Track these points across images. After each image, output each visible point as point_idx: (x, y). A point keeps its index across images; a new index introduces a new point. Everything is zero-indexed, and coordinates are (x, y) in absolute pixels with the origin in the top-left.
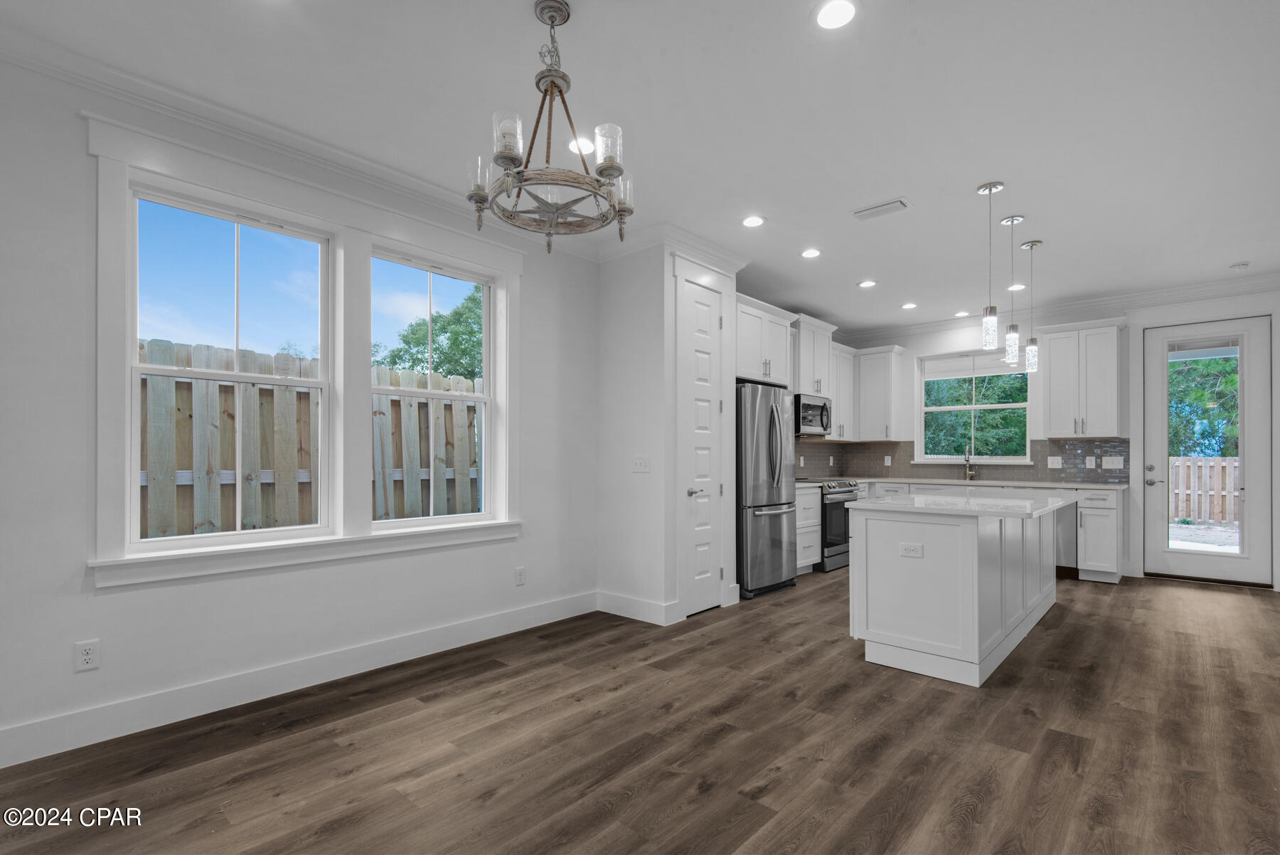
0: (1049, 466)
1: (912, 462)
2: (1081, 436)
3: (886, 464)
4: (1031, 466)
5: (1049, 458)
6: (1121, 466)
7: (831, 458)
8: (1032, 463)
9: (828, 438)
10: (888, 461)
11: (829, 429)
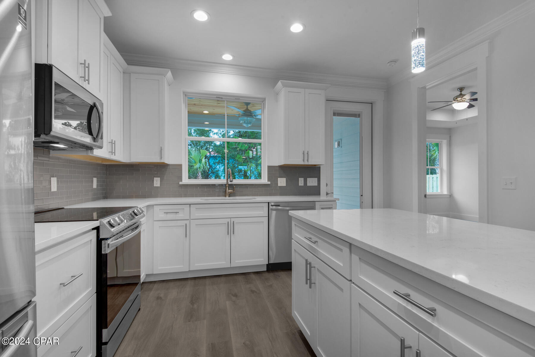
0: (279, 185)
1: (180, 183)
2: (306, 163)
3: (155, 185)
4: (269, 185)
5: (278, 178)
6: (316, 184)
7: (95, 180)
8: (269, 183)
9: (97, 152)
10: (157, 182)
11: (100, 140)
